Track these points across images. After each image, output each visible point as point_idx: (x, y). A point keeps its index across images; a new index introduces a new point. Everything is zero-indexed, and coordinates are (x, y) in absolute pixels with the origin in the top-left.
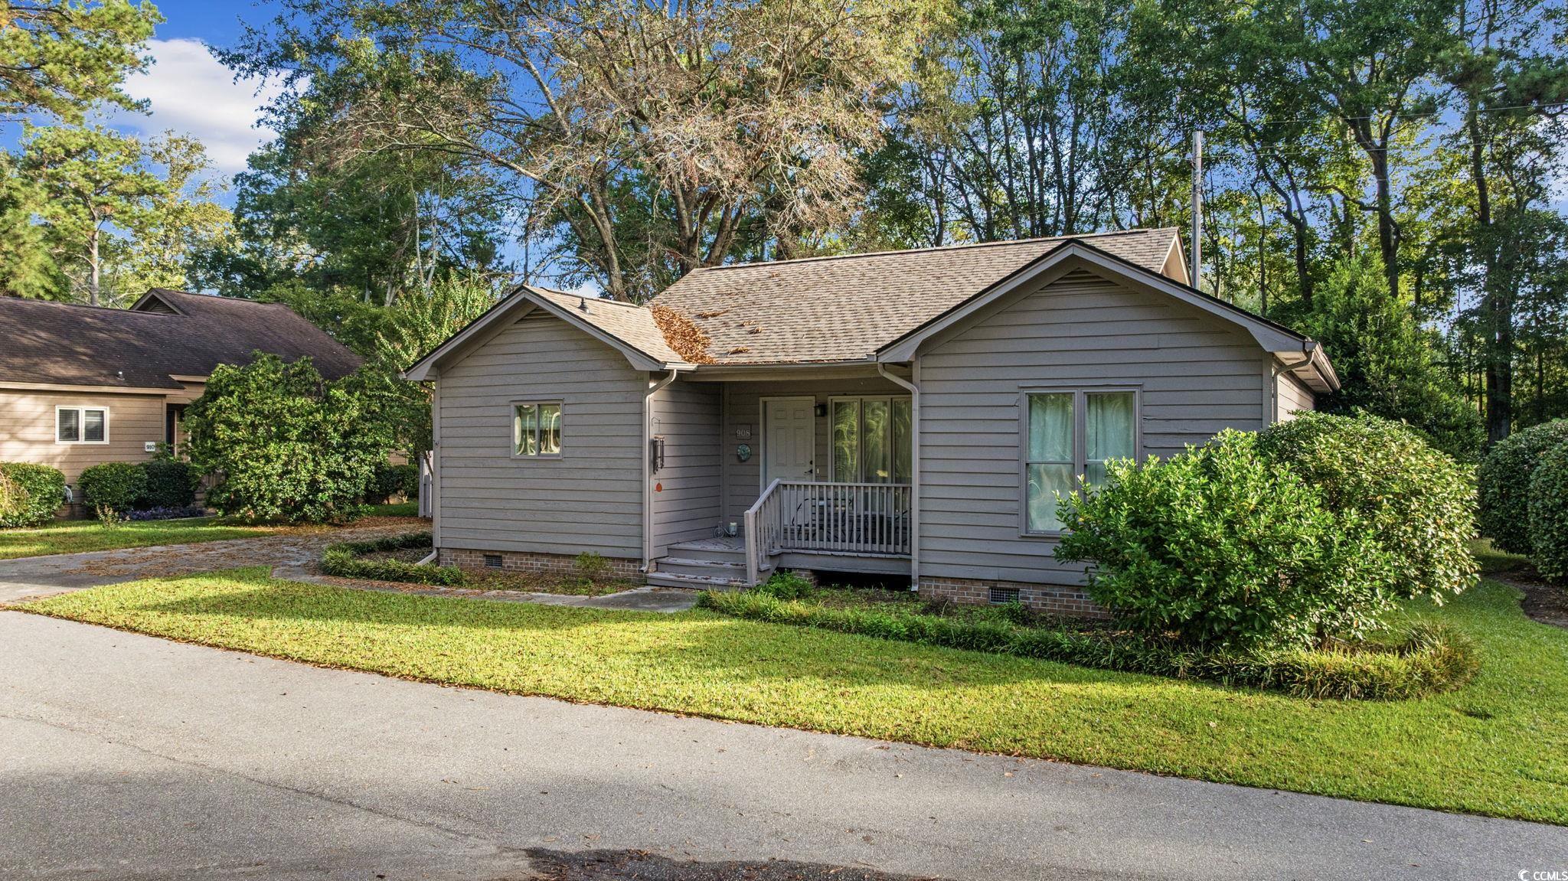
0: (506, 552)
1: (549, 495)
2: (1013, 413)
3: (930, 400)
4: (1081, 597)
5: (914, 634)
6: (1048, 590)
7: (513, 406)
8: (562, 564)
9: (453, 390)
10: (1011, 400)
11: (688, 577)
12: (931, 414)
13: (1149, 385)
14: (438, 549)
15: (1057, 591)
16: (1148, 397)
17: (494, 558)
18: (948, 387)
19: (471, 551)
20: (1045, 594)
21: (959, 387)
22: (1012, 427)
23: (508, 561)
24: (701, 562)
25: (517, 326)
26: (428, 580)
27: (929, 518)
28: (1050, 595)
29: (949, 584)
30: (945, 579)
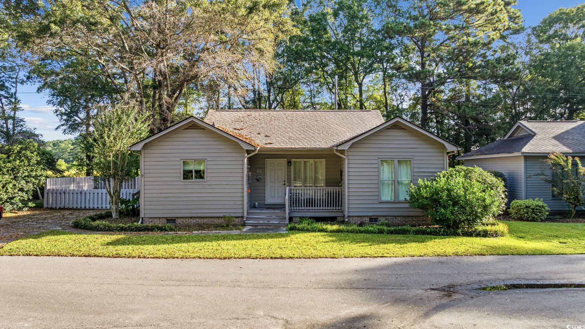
0: (178, 218)
1: (200, 195)
2: (376, 166)
3: (351, 162)
4: (396, 219)
5: (381, 232)
6: (387, 218)
7: (182, 161)
8: (205, 220)
9: (152, 155)
10: (376, 162)
11: (261, 222)
12: (351, 166)
13: (415, 158)
14: (142, 218)
15: (389, 218)
16: (415, 162)
17: (170, 220)
18: (357, 157)
19: (160, 218)
20: (386, 219)
21: (360, 158)
22: (376, 170)
23: (178, 221)
24: (264, 217)
25: (184, 131)
26: (158, 230)
27: (351, 198)
28: (387, 219)
29: (357, 218)
30: (355, 216)
